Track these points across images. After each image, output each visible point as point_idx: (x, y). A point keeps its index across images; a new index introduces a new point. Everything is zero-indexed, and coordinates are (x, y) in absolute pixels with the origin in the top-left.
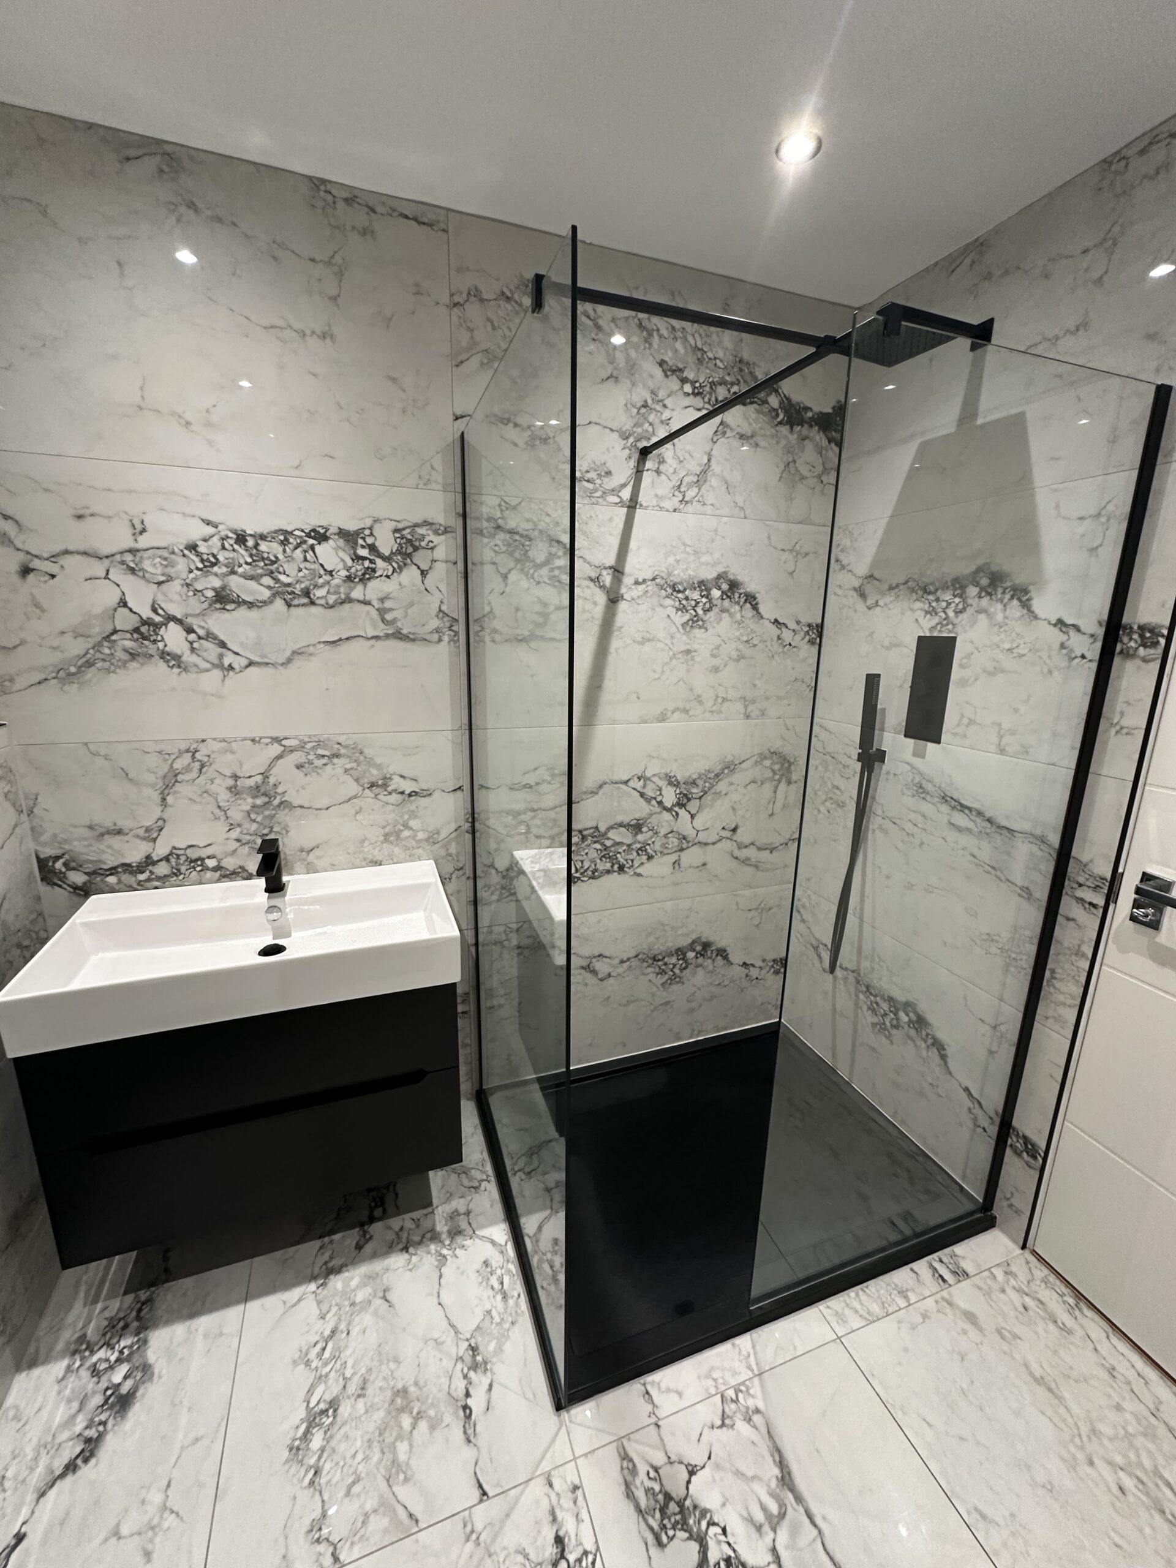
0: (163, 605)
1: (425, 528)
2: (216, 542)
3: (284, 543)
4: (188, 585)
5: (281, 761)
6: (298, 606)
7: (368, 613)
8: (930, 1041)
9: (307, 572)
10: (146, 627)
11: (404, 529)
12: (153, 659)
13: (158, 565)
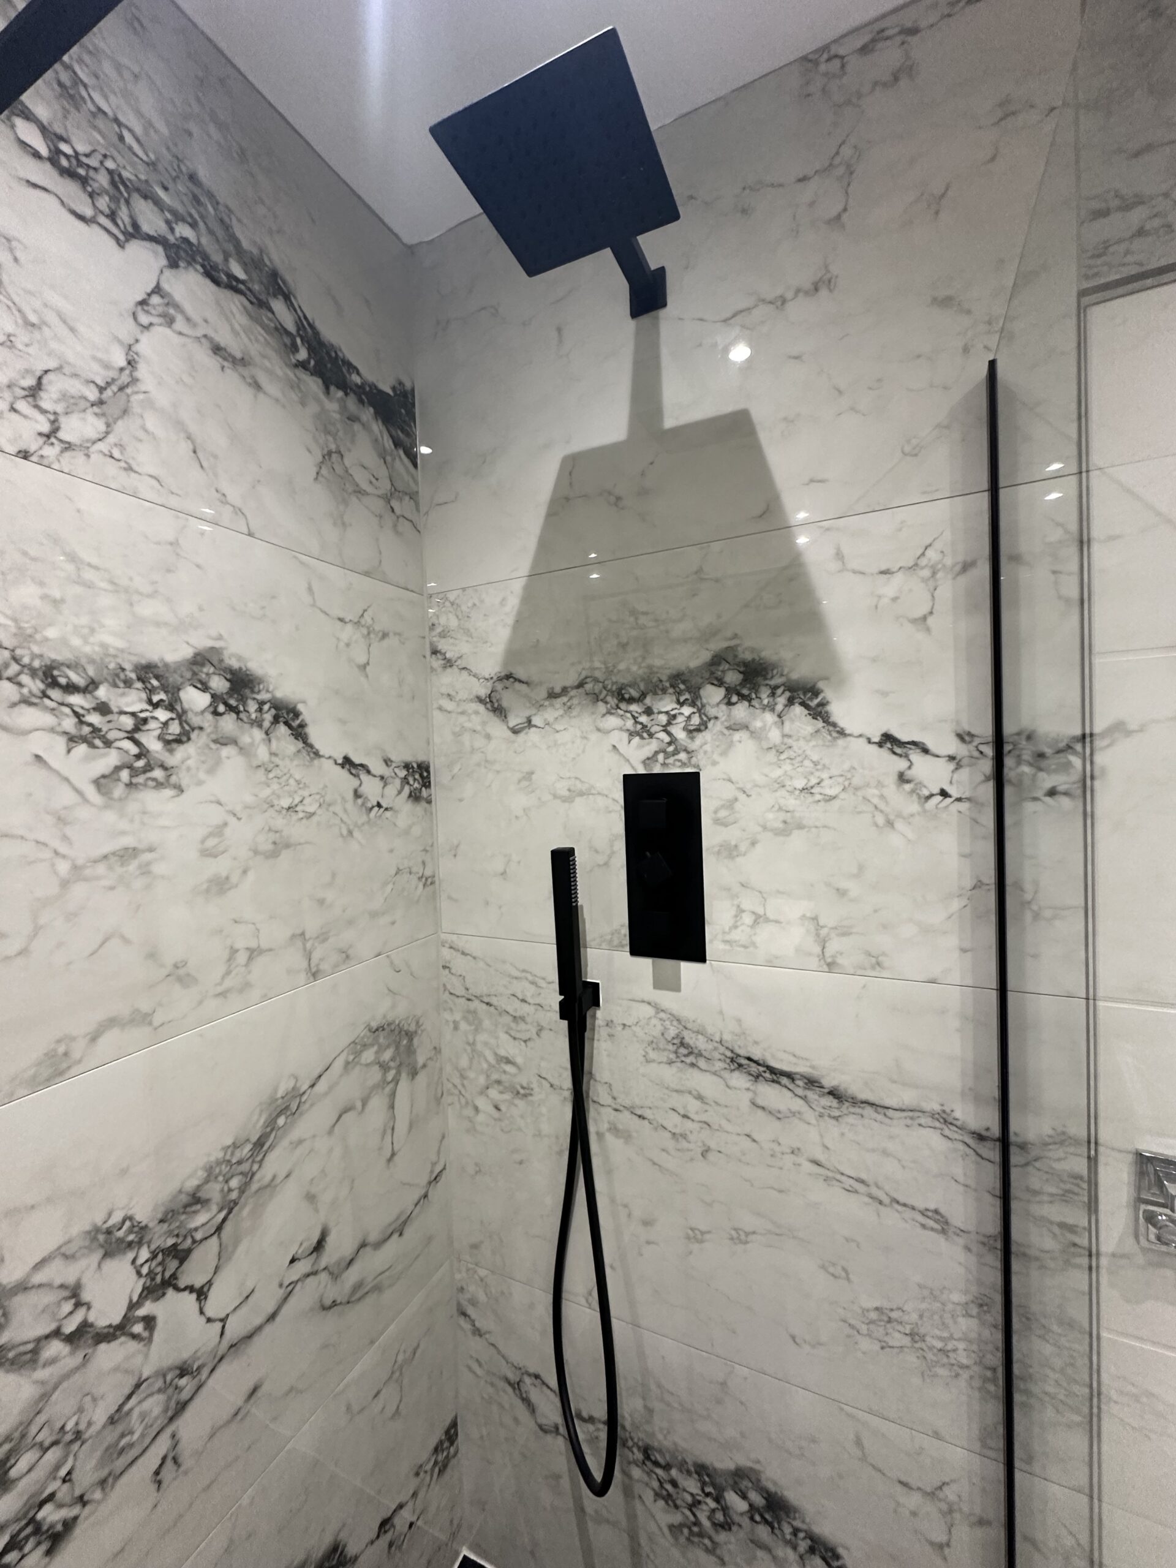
8: (803, 1546)
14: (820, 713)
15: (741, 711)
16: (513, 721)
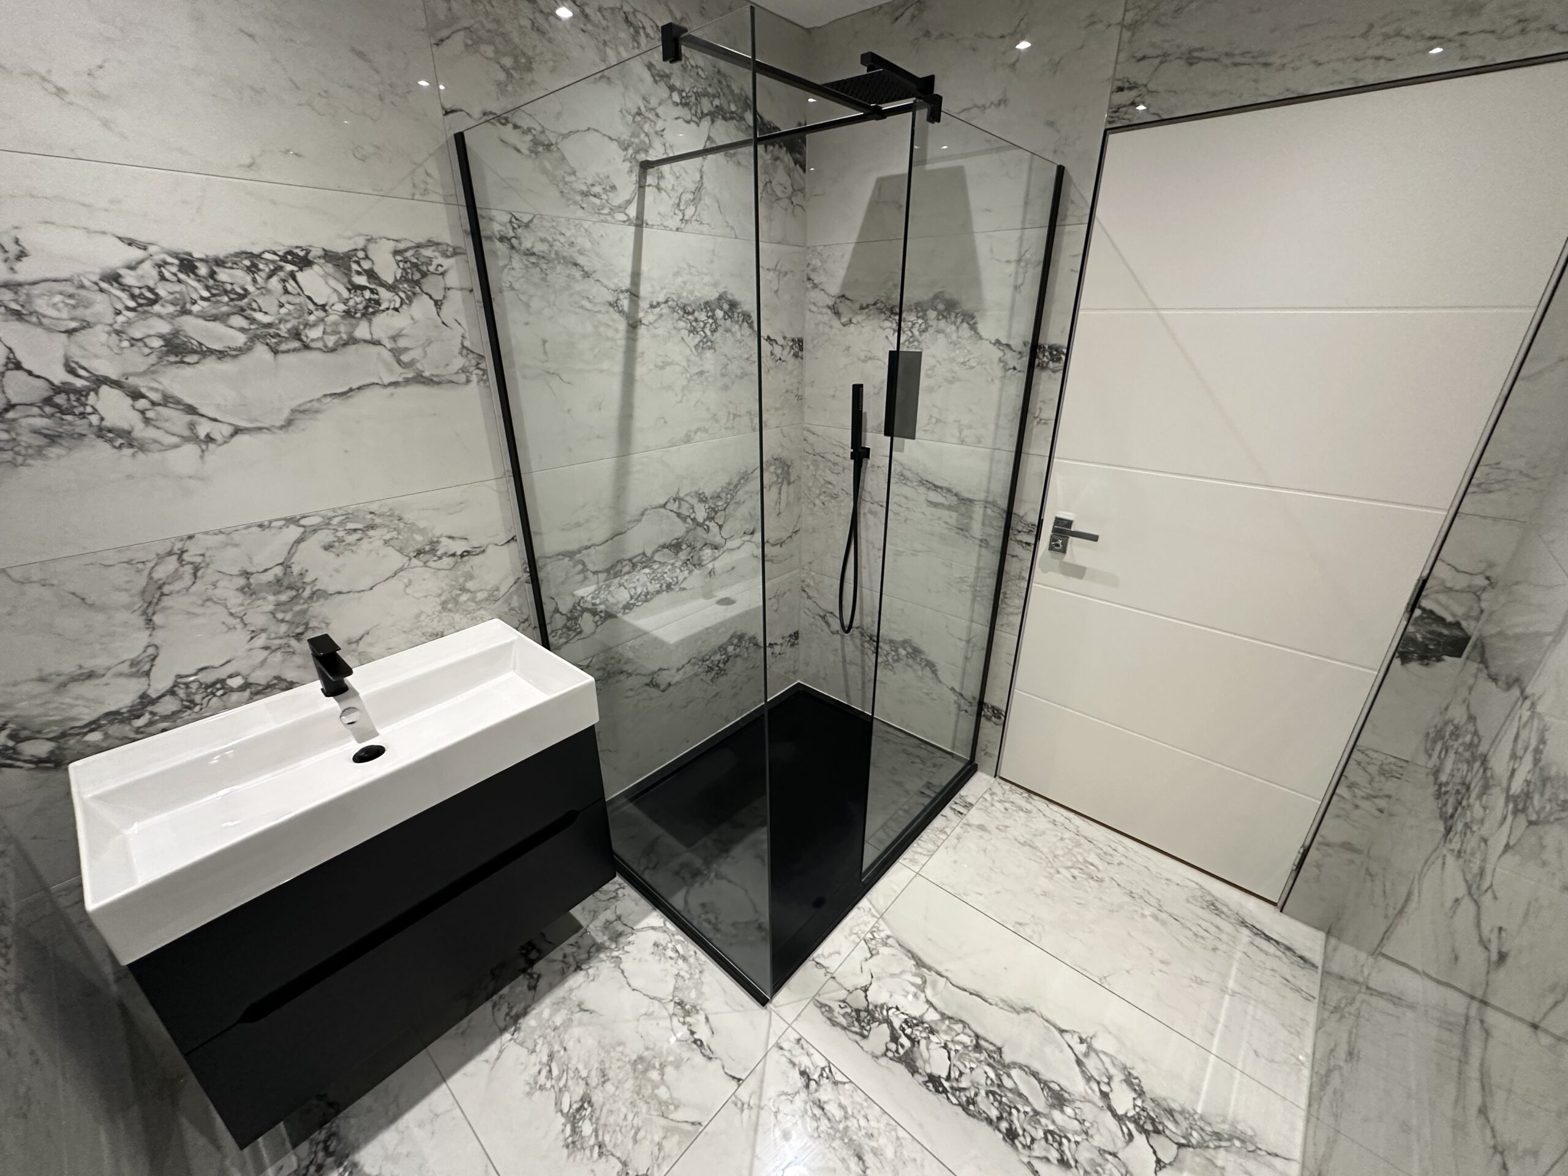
0: (84, 363)
1: (431, 249)
2: (147, 268)
3: (253, 269)
4: (118, 333)
5: (302, 546)
6: (288, 351)
7: (379, 354)
8: (924, 664)
9: (291, 307)
10: (63, 396)
11: (406, 250)
12: (86, 440)
13: (61, 305)
14: (973, 328)
15: (942, 324)
16: (844, 320)
